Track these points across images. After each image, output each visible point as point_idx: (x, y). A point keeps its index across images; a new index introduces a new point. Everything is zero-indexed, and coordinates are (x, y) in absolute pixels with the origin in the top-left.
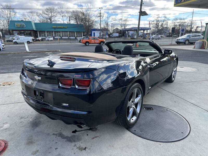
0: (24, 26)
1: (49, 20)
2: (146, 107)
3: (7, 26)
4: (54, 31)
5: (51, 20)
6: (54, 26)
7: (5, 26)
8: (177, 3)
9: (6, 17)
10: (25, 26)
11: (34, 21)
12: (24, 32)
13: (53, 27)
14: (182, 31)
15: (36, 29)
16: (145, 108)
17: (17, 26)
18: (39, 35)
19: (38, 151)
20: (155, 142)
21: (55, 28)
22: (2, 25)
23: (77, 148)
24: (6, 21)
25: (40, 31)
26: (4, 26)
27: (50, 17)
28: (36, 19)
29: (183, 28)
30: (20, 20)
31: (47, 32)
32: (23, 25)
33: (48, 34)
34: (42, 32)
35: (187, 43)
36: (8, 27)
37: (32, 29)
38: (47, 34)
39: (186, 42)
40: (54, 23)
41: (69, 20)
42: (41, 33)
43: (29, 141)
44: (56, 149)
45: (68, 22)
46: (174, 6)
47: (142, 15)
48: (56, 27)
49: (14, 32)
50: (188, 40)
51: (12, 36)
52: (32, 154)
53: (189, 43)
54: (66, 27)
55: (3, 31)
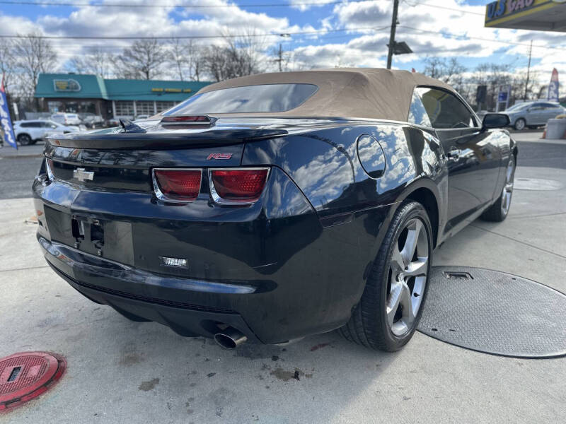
0: (76, 87)
1: (141, 73)
2: (449, 271)
3: (30, 89)
4: (157, 102)
5: (147, 73)
6: (155, 88)
7: (26, 89)
8: (493, 16)
9: (29, 67)
10: (80, 88)
11: (102, 75)
12: (76, 105)
13: (153, 90)
14: (501, 99)
15: (109, 96)
16: (450, 275)
17: (57, 88)
18: (117, 111)
19: (157, 381)
20: (504, 358)
21: (159, 94)
22: (18, 87)
23: (271, 374)
24: (28, 77)
25: (119, 101)
26: (24, 89)
27: (146, 65)
28: (108, 71)
29: (503, 90)
30: (67, 72)
31: (139, 103)
32: (74, 84)
33: (139, 110)
34: (124, 104)
35: (520, 126)
36: (33, 91)
37: (98, 96)
38: (137, 108)
39: (518, 123)
40: (155, 78)
41: (197, 71)
42: (121, 106)
43: (127, 355)
44: (210, 375)
45: (192, 76)
46: (486, 26)
47: (396, 54)
48: (162, 90)
49: (50, 103)
50: (523, 119)
51: (43, 113)
52: (140, 388)
53: (526, 126)
54: (189, 90)
55: (22, 103)
